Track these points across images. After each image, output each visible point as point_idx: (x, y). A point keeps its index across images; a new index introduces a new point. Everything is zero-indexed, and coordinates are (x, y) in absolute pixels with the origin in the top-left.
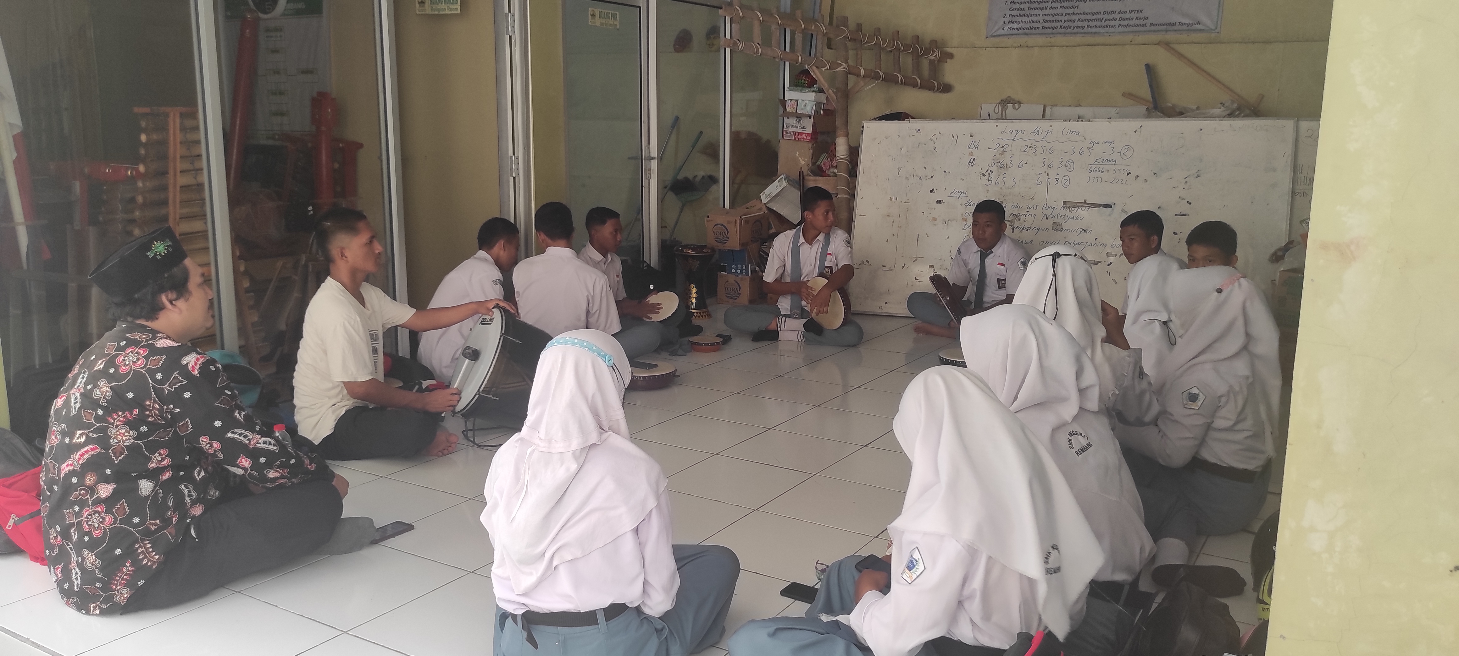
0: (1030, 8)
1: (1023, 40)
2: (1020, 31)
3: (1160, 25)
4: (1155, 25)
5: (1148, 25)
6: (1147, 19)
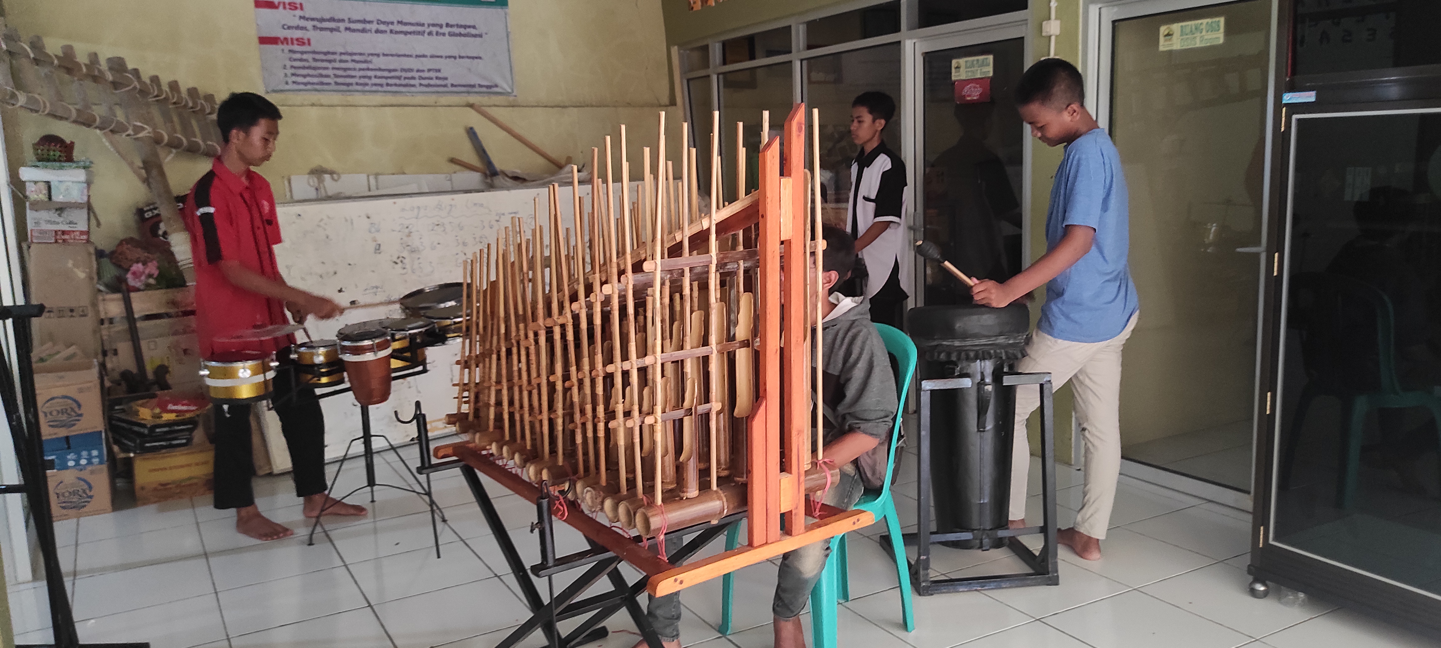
0: (315, 60)
1: (314, 97)
2: (309, 87)
3: (461, 86)
4: (456, 86)
5: (449, 85)
6: (446, 79)
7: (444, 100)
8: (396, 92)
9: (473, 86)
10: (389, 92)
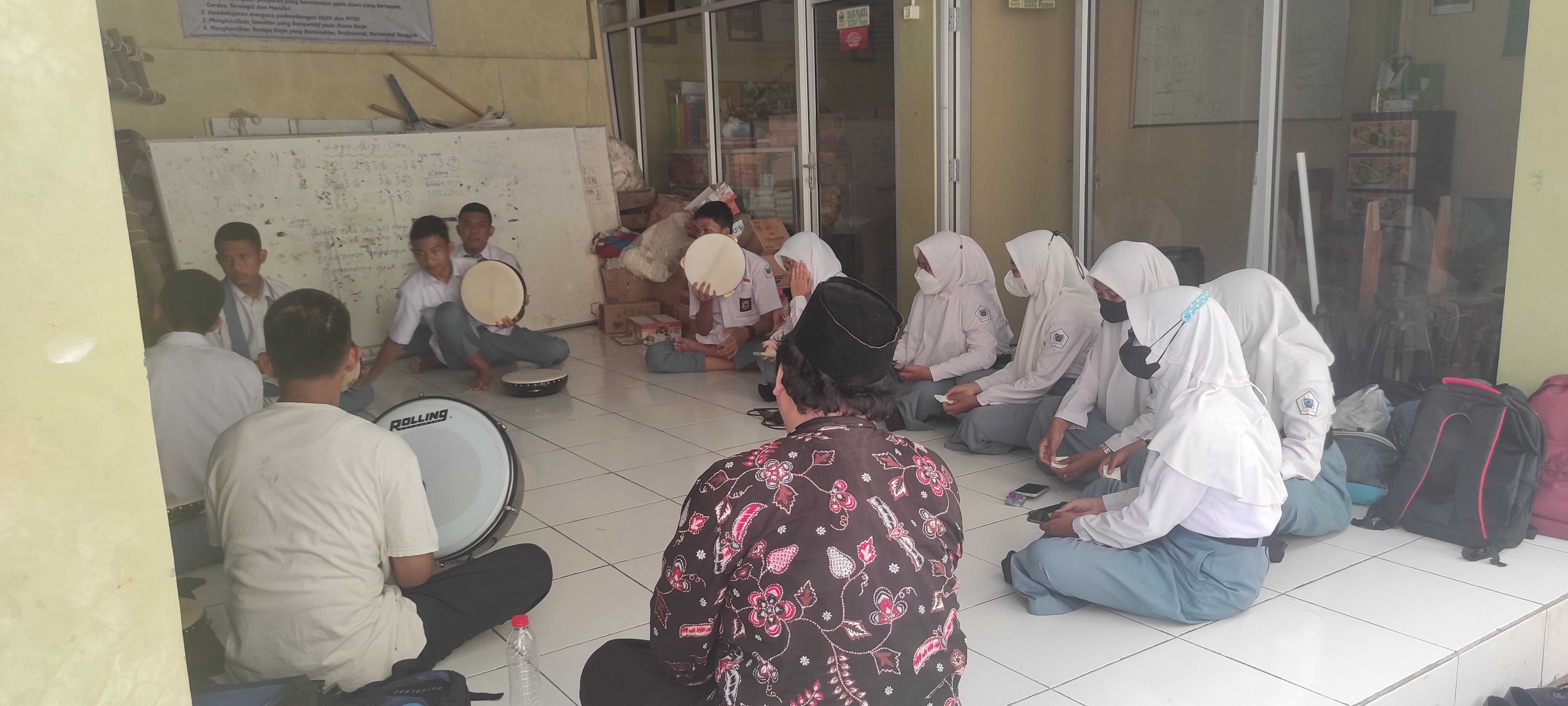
0: (233, 6)
1: (233, 42)
2: (227, 32)
3: (380, 34)
4: (375, 34)
5: (368, 34)
6: (365, 27)
7: (363, 48)
8: (315, 39)
9: (392, 35)
10: (307, 39)
